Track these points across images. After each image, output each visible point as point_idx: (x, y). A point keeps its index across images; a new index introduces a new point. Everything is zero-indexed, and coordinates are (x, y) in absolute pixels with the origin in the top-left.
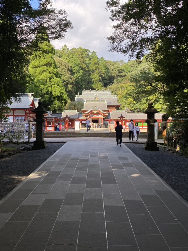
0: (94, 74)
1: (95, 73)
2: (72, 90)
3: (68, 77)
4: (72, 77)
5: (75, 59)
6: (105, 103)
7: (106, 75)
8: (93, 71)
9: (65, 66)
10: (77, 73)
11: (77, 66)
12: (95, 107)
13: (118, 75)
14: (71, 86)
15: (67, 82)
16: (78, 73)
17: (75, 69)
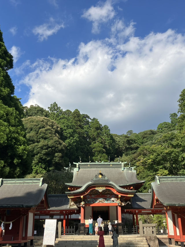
0: (95, 143)
1: (96, 141)
2: (61, 161)
3: (55, 141)
4: (61, 141)
5: (68, 120)
6: (122, 169)
7: (112, 148)
8: (94, 139)
9: (52, 126)
10: (69, 137)
11: (70, 128)
12: (100, 176)
13: (128, 147)
14: (60, 154)
15: (53, 148)
16: (71, 138)
17: (68, 132)
